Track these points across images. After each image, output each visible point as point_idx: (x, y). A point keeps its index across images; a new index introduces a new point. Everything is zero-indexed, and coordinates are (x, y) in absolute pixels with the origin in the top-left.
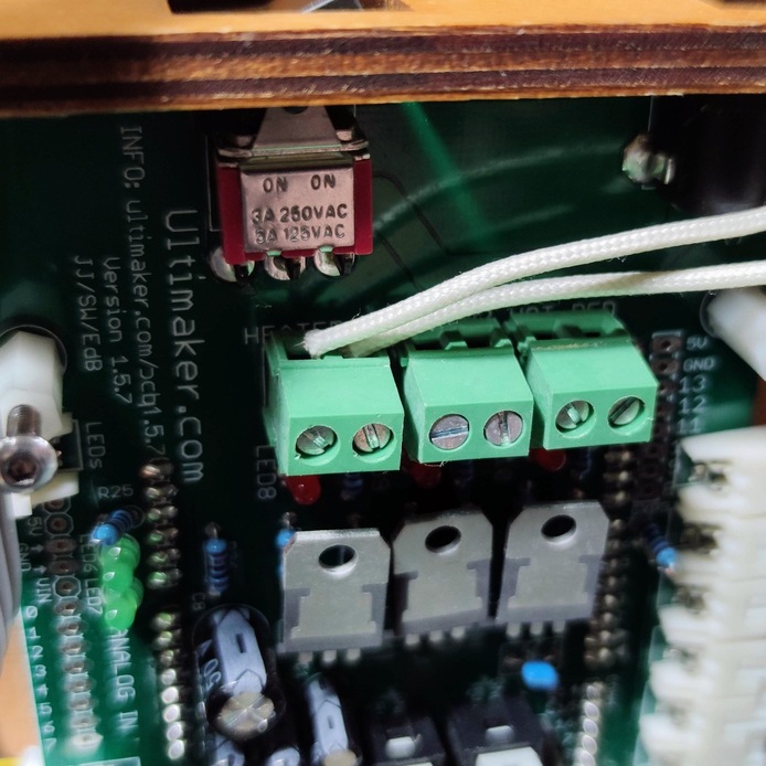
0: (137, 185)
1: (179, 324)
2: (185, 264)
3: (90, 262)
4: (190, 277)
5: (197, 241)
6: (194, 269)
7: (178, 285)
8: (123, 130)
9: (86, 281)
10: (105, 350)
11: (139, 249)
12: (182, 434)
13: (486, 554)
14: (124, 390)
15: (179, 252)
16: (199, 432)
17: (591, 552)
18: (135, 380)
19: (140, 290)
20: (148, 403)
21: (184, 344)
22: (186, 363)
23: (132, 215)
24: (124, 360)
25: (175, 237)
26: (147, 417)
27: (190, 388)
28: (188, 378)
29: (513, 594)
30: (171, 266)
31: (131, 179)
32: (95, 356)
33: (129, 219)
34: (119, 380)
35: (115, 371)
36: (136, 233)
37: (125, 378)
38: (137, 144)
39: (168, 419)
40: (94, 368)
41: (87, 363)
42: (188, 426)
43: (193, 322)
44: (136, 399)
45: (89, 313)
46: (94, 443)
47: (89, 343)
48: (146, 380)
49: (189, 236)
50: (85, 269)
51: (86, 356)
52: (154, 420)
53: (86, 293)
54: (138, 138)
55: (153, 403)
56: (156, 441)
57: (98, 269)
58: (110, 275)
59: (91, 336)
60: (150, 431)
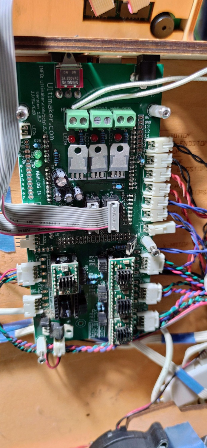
0: (42, 78)
1: (49, 106)
2: (51, 94)
3: (34, 93)
4: (51, 97)
5: (53, 90)
6: (52, 95)
7: (49, 98)
8: (40, 67)
9: (33, 96)
10: (37, 111)
11: (43, 91)
12: (50, 129)
13: (106, 154)
14: (39, 119)
15: (50, 92)
16: (53, 129)
17: (127, 155)
18: (42, 117)
19: (43, 99)
20: (44, 122)
21: (51, 110)
22: (51, 114)
23: (42, 84)
24: (40, 113)
25: (49, 88)
26: (44, 125)
27: (51, 120)
28: (51, 118)
29: (112, 164)
30: (48, 94)
31: (42, 76)
32: (34, 112)
33: (41, 84)
34: (39, 117)
35: (38, 115)
36: (42, 87)
37: (40, 117)
38: (43, 69)
39: (47, 126)
40: (34, 114)
41: (33, 113)
42: (51, 128)
43: (52, 106)
44: (42, 121)
45: (34, 103)
46: (34, 130)
47: (34, 109)
48: (44, 117)
49: (51, 88)
50: (33, 94)
51: (33, 112)
52: (45, 126)
53: (33, 99)
54: (42, 68)
55: (45, 122)
56: (45, 131)
57: (36, 94)
58: (38, 95)
59: (34, 108)
60: (44, 128)
